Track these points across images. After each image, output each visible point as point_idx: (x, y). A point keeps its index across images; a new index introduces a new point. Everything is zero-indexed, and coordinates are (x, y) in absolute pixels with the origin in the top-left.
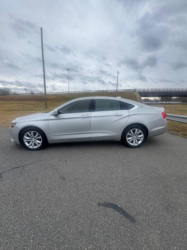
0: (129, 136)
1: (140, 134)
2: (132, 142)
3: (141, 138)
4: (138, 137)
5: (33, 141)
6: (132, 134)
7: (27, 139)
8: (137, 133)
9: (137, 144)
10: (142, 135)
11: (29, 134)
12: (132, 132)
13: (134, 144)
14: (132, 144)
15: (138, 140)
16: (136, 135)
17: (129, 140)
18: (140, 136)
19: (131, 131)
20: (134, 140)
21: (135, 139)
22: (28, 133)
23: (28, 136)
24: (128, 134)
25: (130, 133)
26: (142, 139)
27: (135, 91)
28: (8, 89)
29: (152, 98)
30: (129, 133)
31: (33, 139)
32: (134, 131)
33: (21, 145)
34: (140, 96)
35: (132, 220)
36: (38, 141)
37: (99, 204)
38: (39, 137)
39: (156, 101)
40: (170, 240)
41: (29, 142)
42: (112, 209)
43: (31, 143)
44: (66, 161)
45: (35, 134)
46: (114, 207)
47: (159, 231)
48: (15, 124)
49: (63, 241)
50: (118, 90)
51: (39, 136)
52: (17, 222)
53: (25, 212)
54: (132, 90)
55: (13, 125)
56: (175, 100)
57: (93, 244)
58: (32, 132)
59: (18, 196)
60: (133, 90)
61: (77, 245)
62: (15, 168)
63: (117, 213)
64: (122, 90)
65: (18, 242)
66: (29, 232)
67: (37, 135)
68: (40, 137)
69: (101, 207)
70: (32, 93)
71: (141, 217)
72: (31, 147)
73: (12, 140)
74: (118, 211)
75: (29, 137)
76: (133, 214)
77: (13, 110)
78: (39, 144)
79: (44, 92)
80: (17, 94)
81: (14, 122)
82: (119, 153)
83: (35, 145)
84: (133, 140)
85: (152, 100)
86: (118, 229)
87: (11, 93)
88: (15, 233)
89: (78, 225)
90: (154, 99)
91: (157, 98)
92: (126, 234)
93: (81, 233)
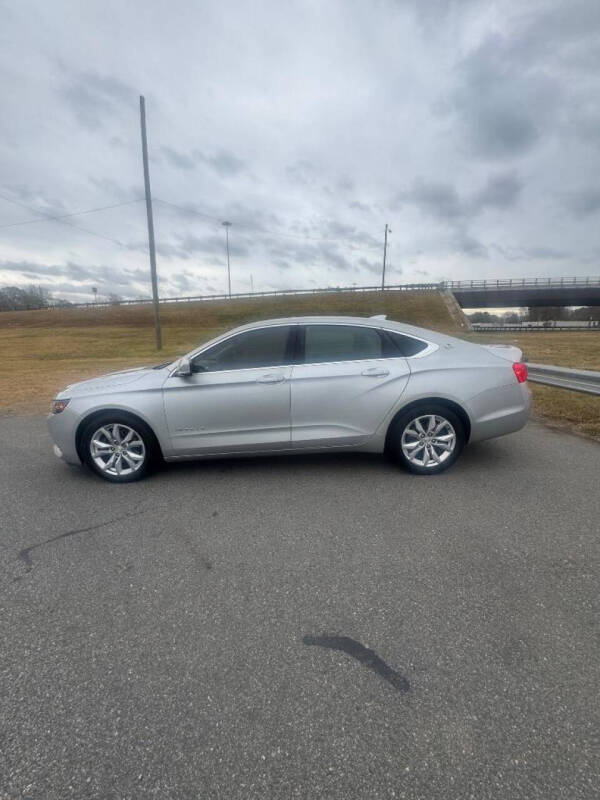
0: (409, 439)
1: (444, 431)
2: (420, 456)
3: (447, 443)
4: (439, 441)
5: (117, 455)
6: (418, 432)
7: (99, 449)
8: (434, 430)
9: (436, 464)
10: (451, 435)
11: (108, 434)
12: (419, 427)
13: (426, 463)
14: (420, 463)
15: (440, 451)
16: (430, 435)
17: (410, 451)
18: (443, 438)
19: (417, 421)
20: (426, 449)
21: (430, 447)
22: (102, 430)
23: (103, 438)
24: (407, 431)
25: (413, 427)
26: (452, 449)
27: (441, 287)
28: (40, 289)
29: (499, 312)
30: (411, 428)
31: (120, 447)
32: (425, 423)
33: (84, 467)
34: (457, 305)
35: (402, 684)
36: (132, 455)
37: (308, 641)
38: (135, 443)
39: (513, 319)
40: (504, 740)
41: (106, 458)
42: (344, 655)
43: (111, 460)
44: (215, 514)
45: (123, 432)
46: (352, 647)
47: (477, 715)
48: (65, 402)
49: (201, 737)
50: (388, 287)
51: (135, 438)
52: (73, 683)
53: (96, 656)
54: (432, 285)
55: (60, 407)
56: (577, 316)
57: (283, 746)
58: (116, 426)
59: (76, 613)
60: (436, 285)
61: (240, 746)
62: (67, 534)
63: (357, 664)
64: (401, 287)
65: (79, 736)
66: (108, 710)
67: (128, 437)
68: (140, 442)
69: (312, 647)
70: (116, 303)
71: (426, 678)
72: (113, 472)
73: (58, 451)
74: (362, 660)
75: (107, 442)
76: (403, 667)
77: (57, 357)
78: (136, 462)
79: (152, 297)
80: (69, 305)
81: (60, 396)
82: (378, 491)
83: (125, 465)
84: (422, 451)
85: (499, 316)
86: (358, 709)
87: (50, 302)
88: (69, 713)
89: (246, 694)
90: (507, 314)
91: (517, 311)
92: (381, 722)
93: (252, 716)
